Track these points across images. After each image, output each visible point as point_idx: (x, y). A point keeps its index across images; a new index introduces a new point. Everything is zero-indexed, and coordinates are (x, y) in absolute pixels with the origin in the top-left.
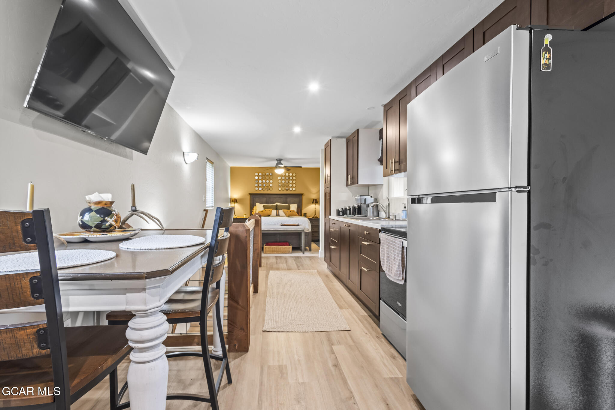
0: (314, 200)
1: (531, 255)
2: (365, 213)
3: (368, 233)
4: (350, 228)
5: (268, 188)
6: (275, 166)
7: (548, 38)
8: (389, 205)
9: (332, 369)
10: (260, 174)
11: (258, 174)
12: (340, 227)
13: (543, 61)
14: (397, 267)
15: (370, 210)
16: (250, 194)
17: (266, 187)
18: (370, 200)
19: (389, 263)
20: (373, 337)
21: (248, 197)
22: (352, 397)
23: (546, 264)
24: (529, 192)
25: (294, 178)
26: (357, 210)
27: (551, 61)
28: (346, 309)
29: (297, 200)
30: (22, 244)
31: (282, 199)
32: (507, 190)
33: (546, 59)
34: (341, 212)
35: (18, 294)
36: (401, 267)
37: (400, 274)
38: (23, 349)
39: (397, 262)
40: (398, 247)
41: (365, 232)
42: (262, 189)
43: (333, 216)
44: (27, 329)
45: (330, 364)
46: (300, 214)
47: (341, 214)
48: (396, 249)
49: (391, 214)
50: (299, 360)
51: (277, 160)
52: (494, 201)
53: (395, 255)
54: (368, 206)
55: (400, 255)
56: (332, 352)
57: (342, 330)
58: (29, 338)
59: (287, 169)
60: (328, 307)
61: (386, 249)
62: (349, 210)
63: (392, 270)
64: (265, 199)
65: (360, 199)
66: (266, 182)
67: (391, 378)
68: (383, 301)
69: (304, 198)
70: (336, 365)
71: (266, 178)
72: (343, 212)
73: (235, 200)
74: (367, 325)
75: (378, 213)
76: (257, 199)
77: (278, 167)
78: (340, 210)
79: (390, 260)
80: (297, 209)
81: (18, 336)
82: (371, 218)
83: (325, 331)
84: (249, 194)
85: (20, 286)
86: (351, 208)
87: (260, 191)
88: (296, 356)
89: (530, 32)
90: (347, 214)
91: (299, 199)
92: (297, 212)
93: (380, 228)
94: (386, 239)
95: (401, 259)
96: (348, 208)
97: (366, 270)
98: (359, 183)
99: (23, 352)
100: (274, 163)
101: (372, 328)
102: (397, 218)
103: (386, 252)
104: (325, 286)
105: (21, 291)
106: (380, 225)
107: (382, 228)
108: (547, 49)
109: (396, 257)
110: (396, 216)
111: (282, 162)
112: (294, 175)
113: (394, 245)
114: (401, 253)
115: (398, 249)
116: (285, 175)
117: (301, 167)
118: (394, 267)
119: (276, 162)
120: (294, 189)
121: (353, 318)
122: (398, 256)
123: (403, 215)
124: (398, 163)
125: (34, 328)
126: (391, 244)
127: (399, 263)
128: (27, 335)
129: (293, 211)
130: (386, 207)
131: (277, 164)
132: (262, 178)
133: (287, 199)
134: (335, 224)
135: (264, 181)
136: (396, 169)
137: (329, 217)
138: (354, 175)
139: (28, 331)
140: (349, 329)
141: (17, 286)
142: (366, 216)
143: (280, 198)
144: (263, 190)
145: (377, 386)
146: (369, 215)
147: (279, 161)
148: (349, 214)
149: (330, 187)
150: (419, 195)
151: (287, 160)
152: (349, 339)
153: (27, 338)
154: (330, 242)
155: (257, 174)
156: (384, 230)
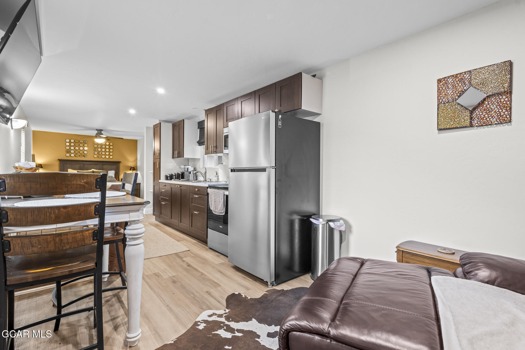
0: (131, 167)
1: (276, 190)
2: (188, 178)
3: (198, 190)
4: (181, 188)
5: (82, 155)
6: (94, 135)
7: (280, 116)
8: (206, 173)
9: (188, 267)
10: (72, 141)
11: (70, 141)
12: (171, 188)
13: (279, 124)
14: (221, 206)
15: (191, 176)
16: (60, 160)
17: (79, 154)
18: (191, 169)
19: (216, 205)
20: (205, 251)
21: (57, 163)
22: (203, 274)
23: (280, 194)
24: (275, 168)
25: (111, 147)
26: (180, 175)
27: (281, 124)
28: (181, 241)
29: (114, 167)
30: (95, 189)
31: (98, 166)
32: (269, 167)
33: (280, 123)
34: (169, 177)
35: (89, 213)
36: (223, 205)
37: (222, 209)
38: (86, 241)
39: (221, 203)
40: (222, 195)
41: (196, 189)
42: (75, 155)
43: (163, 180)
44: (89, 231)
45: (185, 266)
46: (118, 180)
47: (169, 179)
48: (220, 196)
49: (207, 178)
50: (165, 269)
51: (97, 130)
52: (266, 171)
53: (219, 200)
54: (190, 173)
55: (223, 199)
56: (184, 261)
57: (185, 251)
58: (89, 235)
59: (108, 139)
60: (169, 242)
61: (213, 197)
62: (175, 175)
63: (217, 208)
64: (79, 165)
65: (184, 168)
66: (79, 149)
67: (220, 263)
68: (210, 228)
69: (121, 165)
70: (189, 265)
71: (79, 145)
72: (170, 177)
73: (40, 166)
74: (199, 246)
75: (197, 178)
76: (68, 165)
77: (98, 136)
78: (168, 175)
79: (216, 203)
80: (115, 175)
81: (84, 234)
82: (193, 181)
83: (174, 253)
84: (58, 159)
85: (90, 209)
86: (176, 174)
87: (73, 157)
88: (162, 268)
89: (275, 113)
90: (173, 179)
91: (116, 166)
92: (115, 177)
93: (208, 186)
94: (214, 191)
95: (223, 201)
96: (174, 174)
97: (197, 213)
98: (184, 157)
99: (86, 242)
100: (94, 133)
101: (202, 247)
102: (211, 181)
103: (213, 199)
104: (160, 231)
105: (90, 211)
106: (208, 184)
107: (209, 186)
108: (280, 120)
109: (220, 201)
110: (211, 179)
111: (102, 132)
112: (111, 144)
113: (219, 194)
114: (223, 198)
115: (221, 196)
116: (106, 144)
117: (122, 139)
118: (219, 206)
119: (96, 132)
120: (111, 157)
121: (189, 245)
122: (221, 200)
123: (215, 179)
124: (215, 148)
125: (93, 230)
126: (217, 194)
127: (222, 203)
128: (89, 234)
129: (112, 177)
130: (204, 173)
131: (97, 134)
132: (75, 145)
133: (104, 166)
134: (165, 186)
135: (77, 148)
136: (214, 151)
137: (159, 181)
138: (180, 151)
139: (90, 231)
140: (189, 250)
141: (89, 209)
142: (188, 180)
143: (95, 164)
144: (76, 157)
145: (214, 268)
146: (190, 179)
147: (99, 132)
148: (175, 179)
149: (160, 158)
150: (234, 168)
151: (107, 131)
152: (191, 254)
153: (88, 235)
154: (160, 199)
155: (68, 141)
156: (210, 187)
